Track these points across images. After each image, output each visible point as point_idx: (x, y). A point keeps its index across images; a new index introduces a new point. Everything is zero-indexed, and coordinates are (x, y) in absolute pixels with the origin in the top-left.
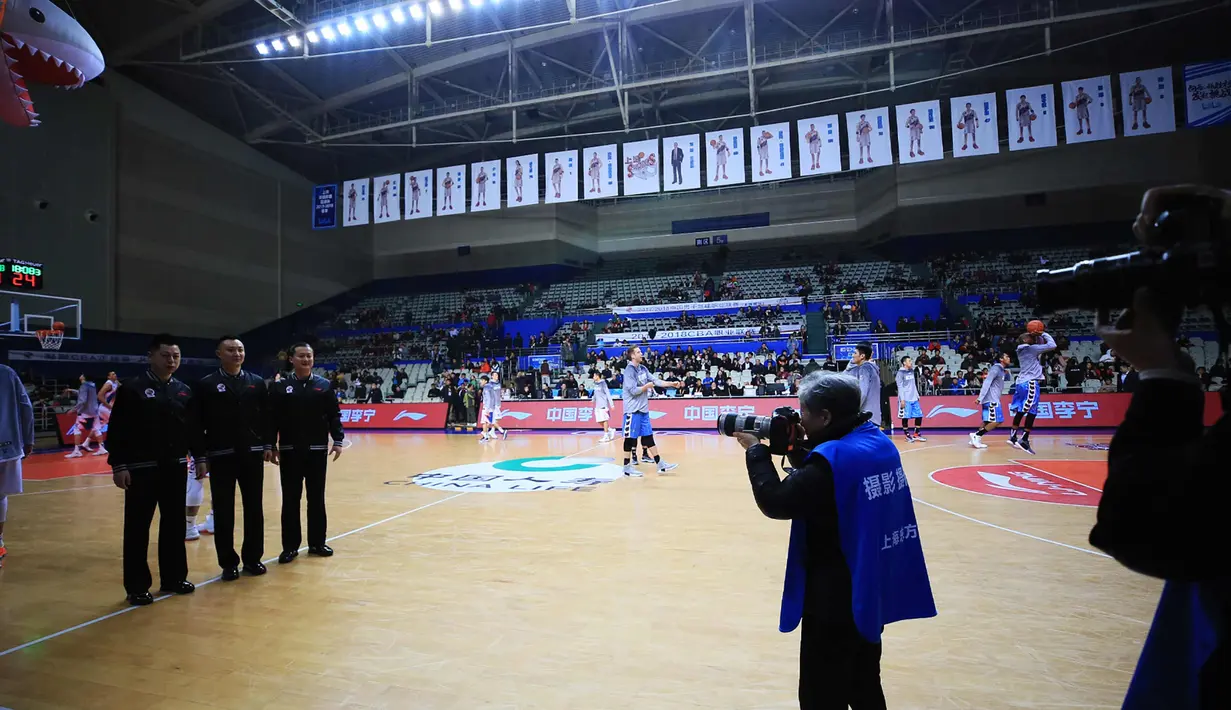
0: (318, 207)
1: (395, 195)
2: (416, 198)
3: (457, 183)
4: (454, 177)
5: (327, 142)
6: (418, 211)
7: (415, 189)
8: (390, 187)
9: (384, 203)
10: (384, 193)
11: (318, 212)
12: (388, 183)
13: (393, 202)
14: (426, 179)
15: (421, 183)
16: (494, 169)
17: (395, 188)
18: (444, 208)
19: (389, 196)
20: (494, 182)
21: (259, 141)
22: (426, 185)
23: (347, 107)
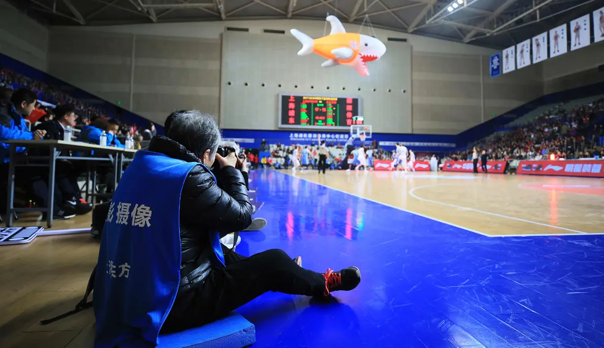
0: (493, 66)
1: (527, 51)
2: (538, 51)
3: (561, 36)
4: (559, 33)
5: (497, 32)
6: (539, 57)
7: (538, 45)
8: (525, 48)
9: (522, 57)
10: (522, 52)
11: (493, 68)
12: (524, 46)
13: (527, 55)
14: (544, 38)
15: (541, 41)
16: (585, 21)
17: (527, 47)
18: (554, 52)
19: (525, 52)
20: (585, 29)
21: (469, 40)
22: (544, 41)
23: (505, 10)
